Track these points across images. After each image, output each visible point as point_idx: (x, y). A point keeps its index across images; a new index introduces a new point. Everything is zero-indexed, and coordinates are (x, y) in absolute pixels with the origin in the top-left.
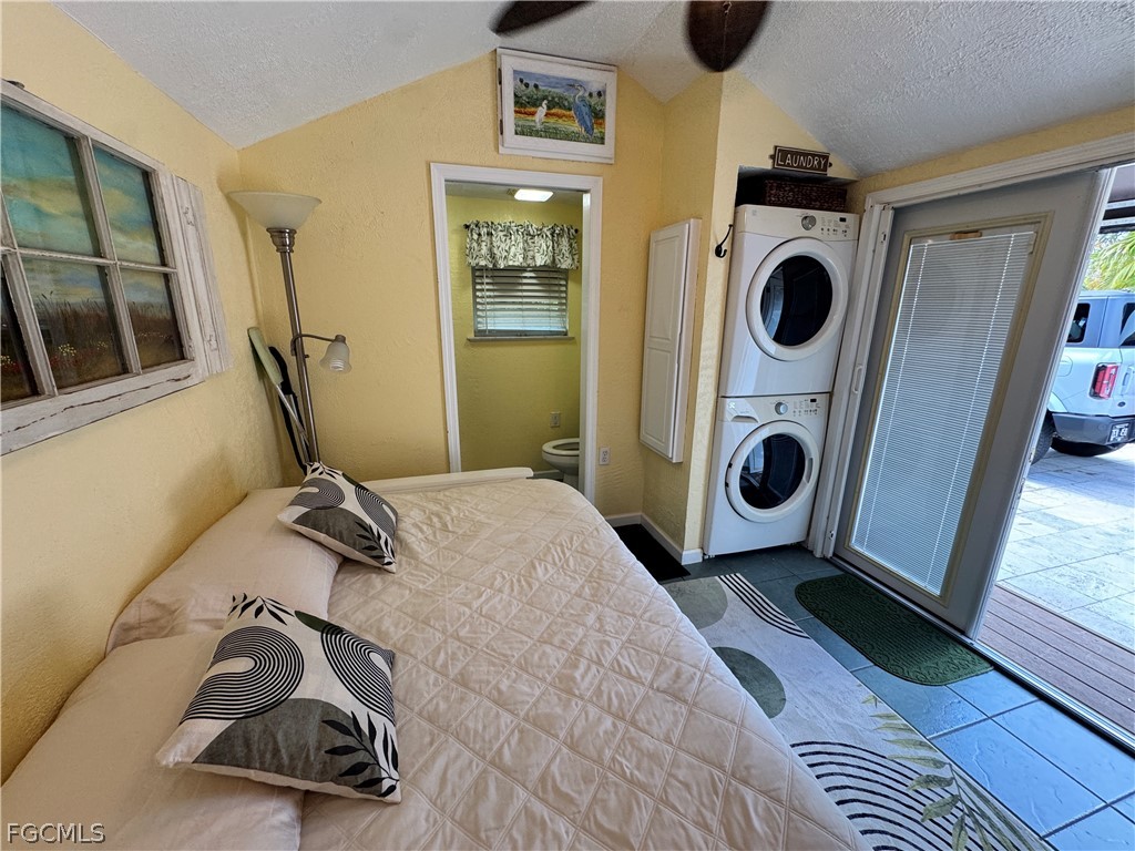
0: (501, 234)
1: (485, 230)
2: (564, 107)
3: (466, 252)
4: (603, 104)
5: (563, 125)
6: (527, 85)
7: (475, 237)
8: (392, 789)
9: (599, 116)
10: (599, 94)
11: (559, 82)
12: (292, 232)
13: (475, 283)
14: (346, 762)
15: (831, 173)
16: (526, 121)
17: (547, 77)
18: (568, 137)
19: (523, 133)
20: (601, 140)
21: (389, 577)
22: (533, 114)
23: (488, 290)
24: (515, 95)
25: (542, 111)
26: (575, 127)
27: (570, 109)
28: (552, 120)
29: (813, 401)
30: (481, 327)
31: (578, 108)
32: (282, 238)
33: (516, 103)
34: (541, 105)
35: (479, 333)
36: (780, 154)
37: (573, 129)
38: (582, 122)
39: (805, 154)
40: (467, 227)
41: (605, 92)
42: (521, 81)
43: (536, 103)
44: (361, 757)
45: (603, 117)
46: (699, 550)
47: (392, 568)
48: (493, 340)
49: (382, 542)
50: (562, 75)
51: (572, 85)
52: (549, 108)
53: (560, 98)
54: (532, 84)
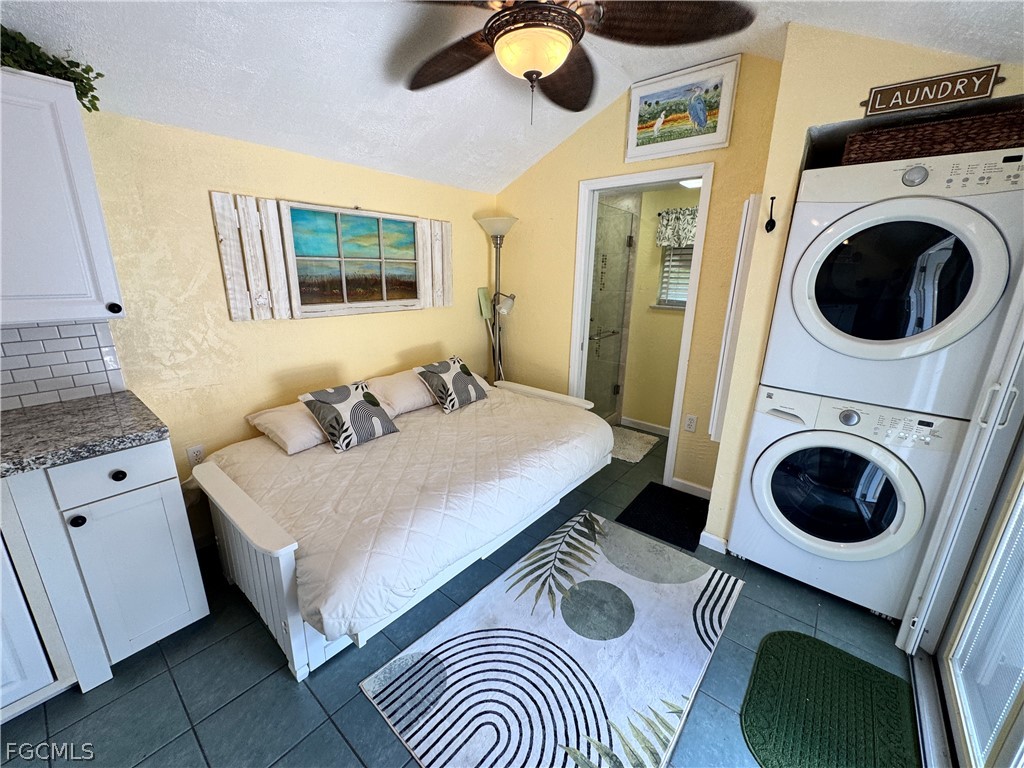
0: (689, 217)
1: (674, 216)
2: (681, 111)
3: (658, 236)
4: (719, 96)
5: (677, 127)
6: (650, 105)
7: (665, 222)
8: (338, 448)
9: (712, 107)
10: (716, 87)
11: (677, 92)
12: (502, 237)
13: (663, 261)
14: (332, 430)
15: (1000, 92)
16: (647, 133)
17: (667, 92)
18: (681, 135)
19: (643, 144)
20: (714, 129)
21: (442, 414)
22: (652, 126)
23: (673, 266)
24: (640, 116)
25: (659, 121)
26: (690, 124)
27: (685, 111)
28: (668, 126)
29: (921, 423)
30: (664, 297)
31: (693, 108)
32: (497, 240)
33: (640, 122)
34: (659, 116)
35: (660, 302)
36: (883, 94)
37: (685, 127)
38: (696, 118)
39: (932, 83)
40: (659, 215)
41: (721, 84)
42: (646, 103)
43: (655, 116)
44: (336, 433)
45: (718, 107)
46: (724, 541)
47: (447, 411)
48: (669, 309)
49: (449, 399)
50: (680, 85)
51: (689, 89)
52: (666, 116)
53: (677, 104)
54: (654, 102)
